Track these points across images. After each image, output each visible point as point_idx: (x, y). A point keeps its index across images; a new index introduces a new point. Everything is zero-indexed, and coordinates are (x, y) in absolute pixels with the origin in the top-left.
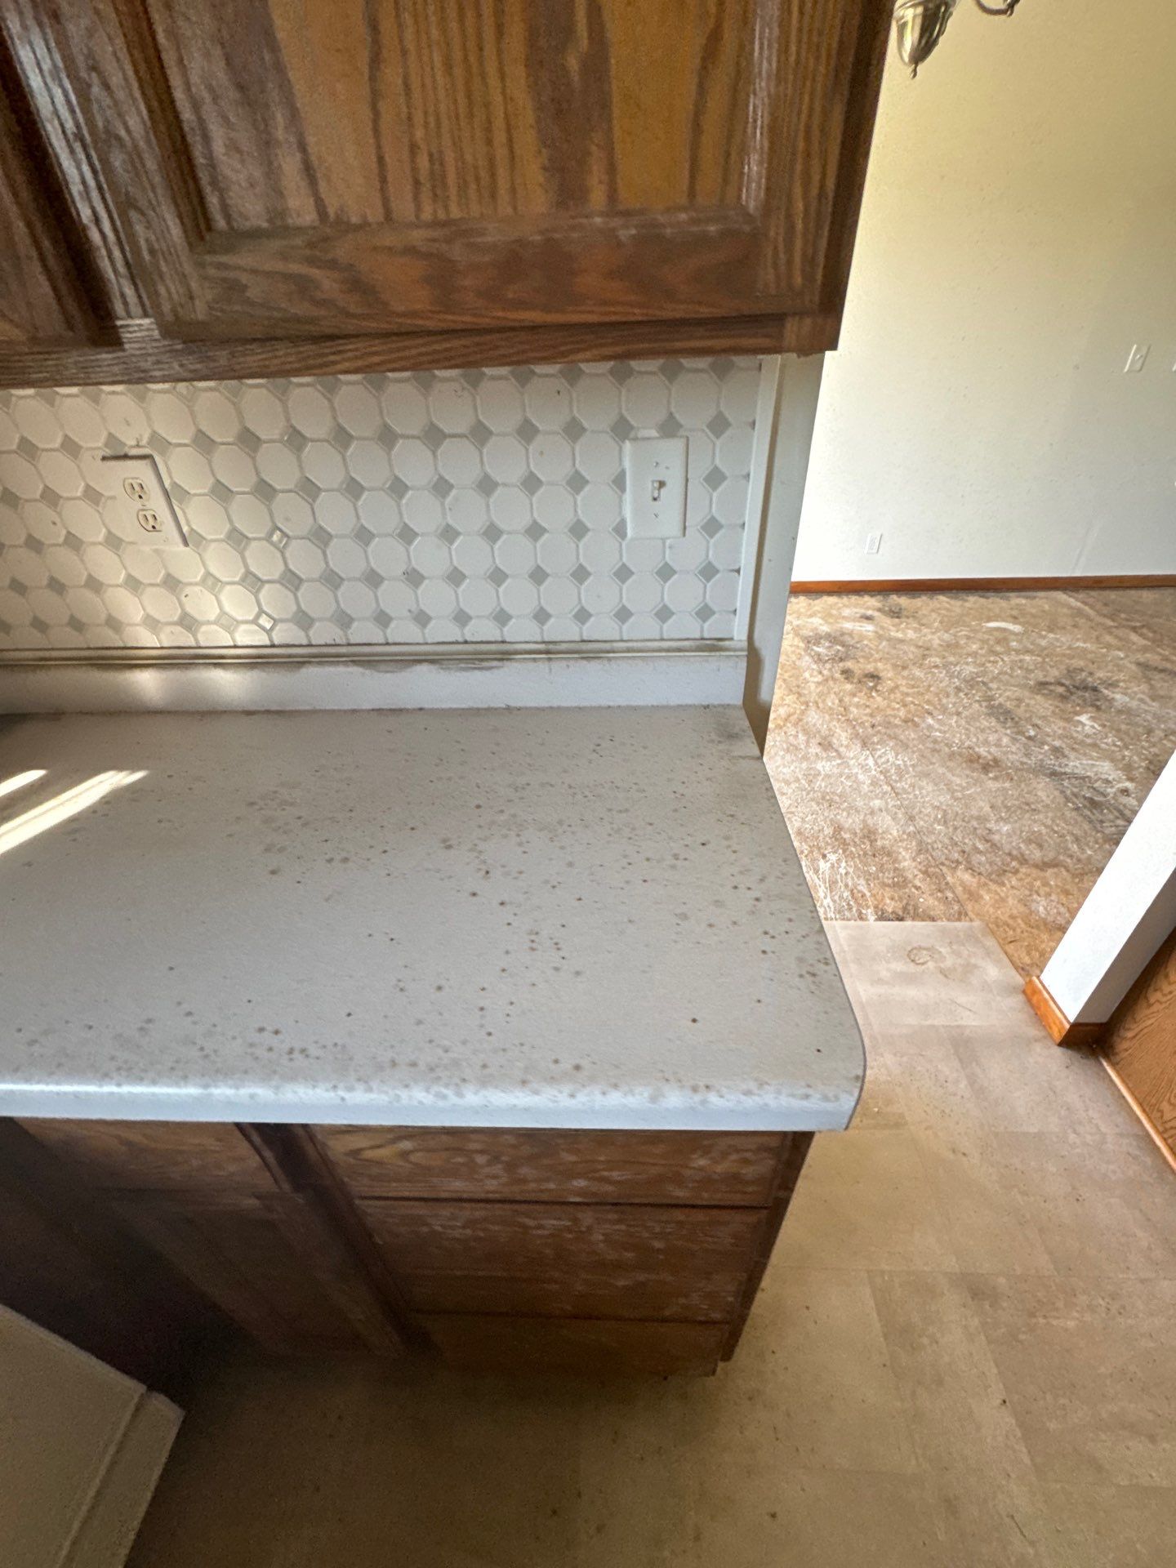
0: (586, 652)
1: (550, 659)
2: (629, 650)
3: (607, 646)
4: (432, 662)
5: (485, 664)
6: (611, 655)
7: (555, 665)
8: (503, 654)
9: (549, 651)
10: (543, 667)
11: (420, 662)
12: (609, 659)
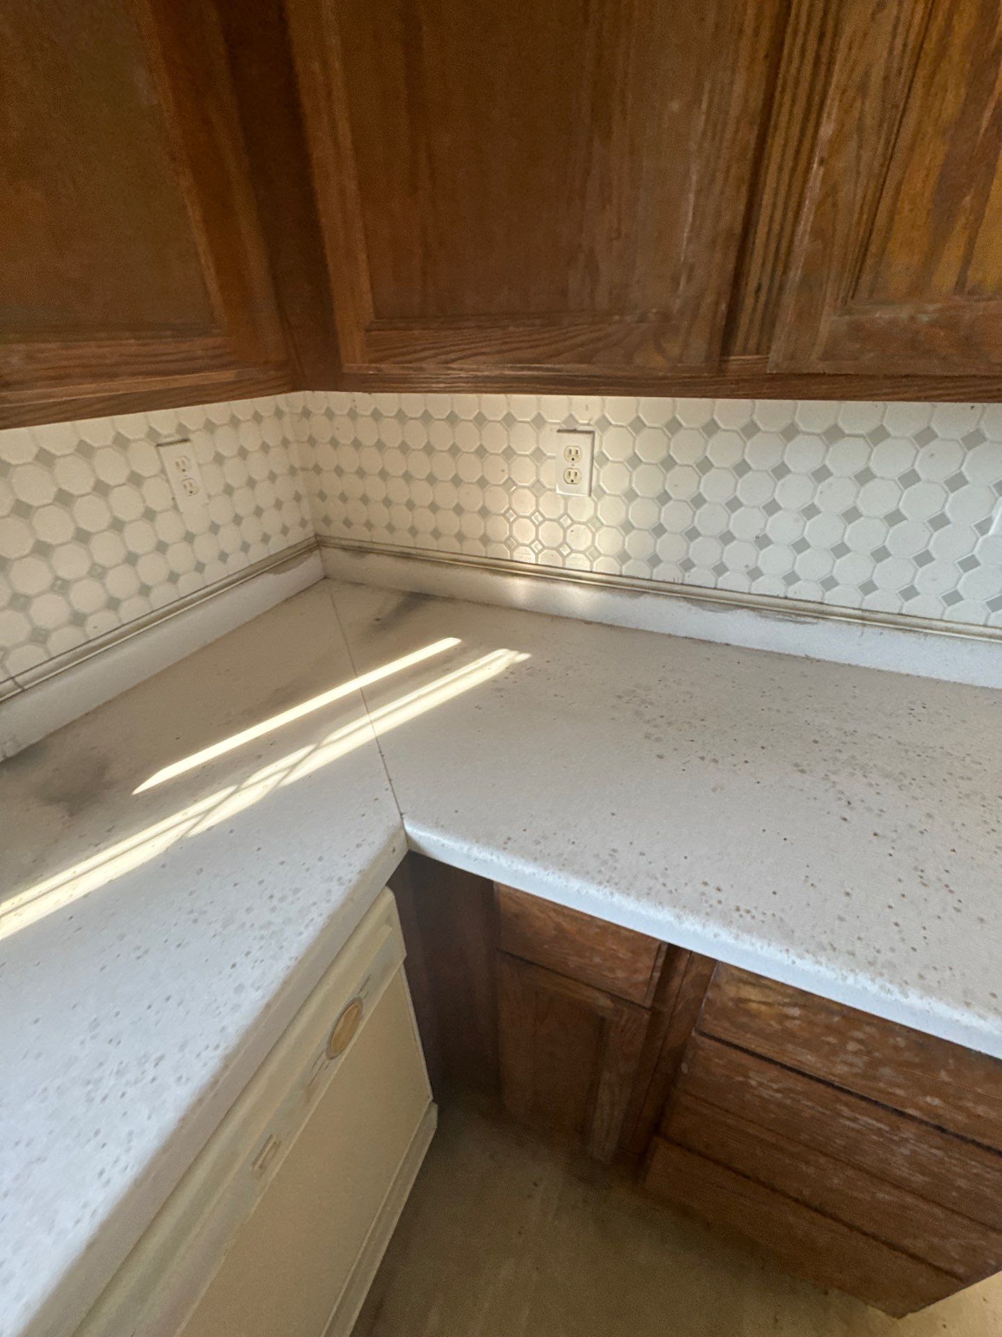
0: (902, 624)
1: (864, 625)
2: (947, 630)
3: (926, 623)
4: (753, 609)
5: (802, 619)
6: (928, 631)
7: (868, 630)
8: (820, 613)
9: (865, 618)
10: (856, 631)
11: (743, 607)
12: (926, 634)
